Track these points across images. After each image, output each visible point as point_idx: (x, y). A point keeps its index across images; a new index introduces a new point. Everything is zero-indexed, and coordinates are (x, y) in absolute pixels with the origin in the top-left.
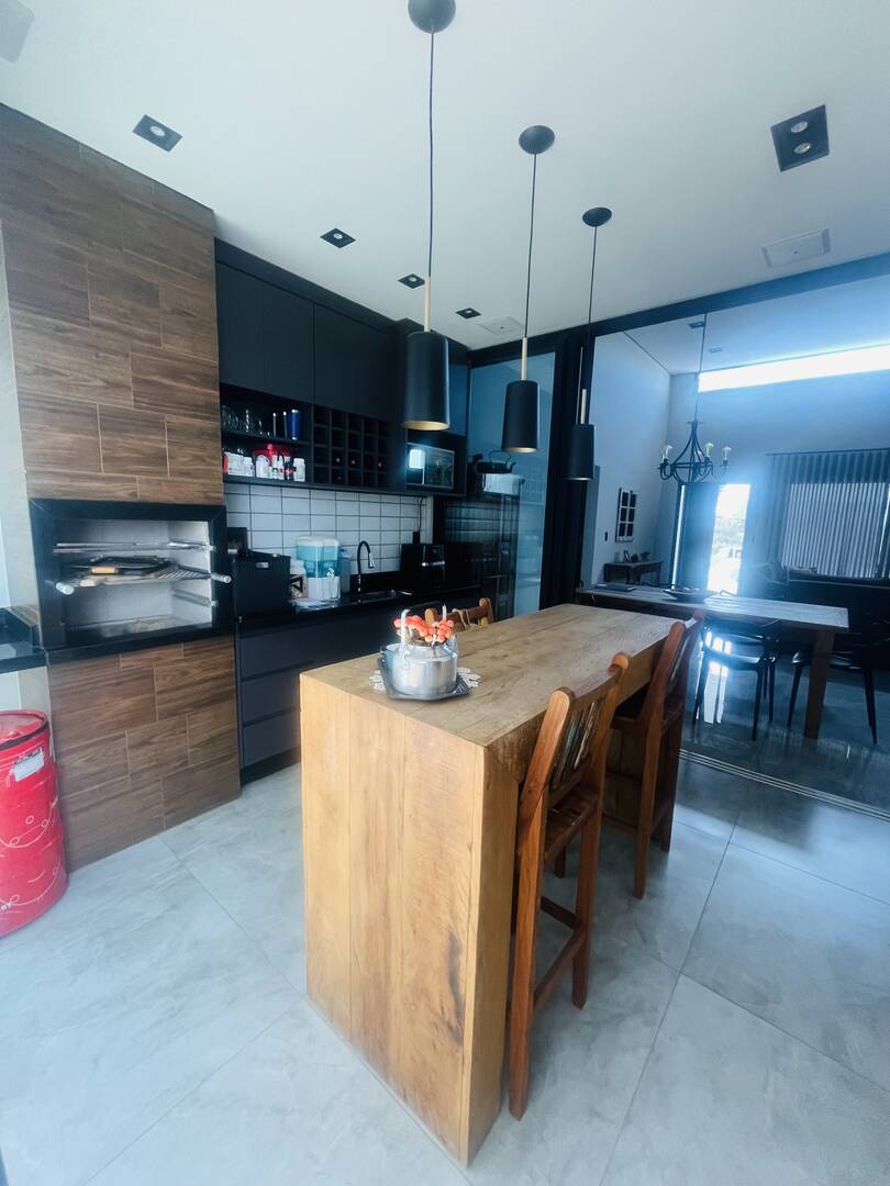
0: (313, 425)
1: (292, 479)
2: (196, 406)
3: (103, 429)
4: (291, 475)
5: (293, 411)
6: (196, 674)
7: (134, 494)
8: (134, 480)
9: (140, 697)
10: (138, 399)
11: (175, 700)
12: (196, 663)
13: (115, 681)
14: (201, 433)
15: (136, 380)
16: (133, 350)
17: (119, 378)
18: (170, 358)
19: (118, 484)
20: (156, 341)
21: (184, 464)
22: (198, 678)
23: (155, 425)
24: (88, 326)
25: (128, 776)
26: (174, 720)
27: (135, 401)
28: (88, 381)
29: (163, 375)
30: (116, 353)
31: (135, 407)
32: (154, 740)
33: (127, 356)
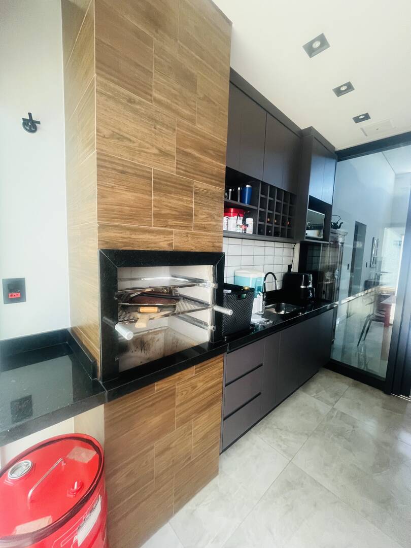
0: (260, 195)
1: (245, 232)
2: (212, 175)
3: (155, 189)
4: (245, 230)
5: (248, 186)
6: (201, 386)
7: (170, 245)
8: (171, 233)
9: (166, 413)
10: (179, 166)
11: (187, 410)
12: (201, 378)
13: (151, 403)
14: (213, 197)
15: (179, 151)
16: (178, 125)
17: (168, 148)
18: (201, 136)
19: (162, 236)
20: (192, 120)
21: (202, 219)
22: (201, 390)
23: (186, 189)
24: (151, 101)
25: (154, 480)
26: (185, 427)
27: (177, 168)
28: (148, 148)
29: (195, 149)
30: (168, 127)
31: (177, 173)
32: (172, 446)
33: (175, 130)
